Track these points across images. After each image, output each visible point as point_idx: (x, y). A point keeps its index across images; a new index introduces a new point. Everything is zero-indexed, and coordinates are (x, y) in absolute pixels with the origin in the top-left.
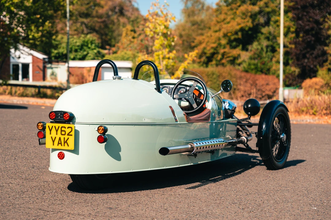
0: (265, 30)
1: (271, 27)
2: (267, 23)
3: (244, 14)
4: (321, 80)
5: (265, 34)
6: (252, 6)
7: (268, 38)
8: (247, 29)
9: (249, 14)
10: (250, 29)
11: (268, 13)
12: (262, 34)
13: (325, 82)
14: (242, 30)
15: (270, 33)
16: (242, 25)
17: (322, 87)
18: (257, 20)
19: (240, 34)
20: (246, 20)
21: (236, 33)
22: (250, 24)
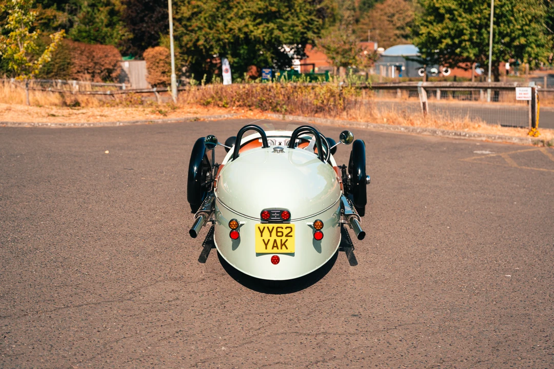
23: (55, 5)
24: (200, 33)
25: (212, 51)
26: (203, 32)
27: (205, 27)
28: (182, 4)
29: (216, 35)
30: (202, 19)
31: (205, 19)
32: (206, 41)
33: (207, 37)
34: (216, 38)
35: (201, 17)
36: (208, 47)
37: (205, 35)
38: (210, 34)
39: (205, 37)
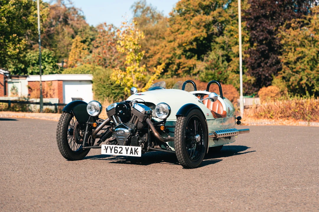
0: (219, 40)
1: (225, 37)
2: (221, 33)
3: (198, 24)
4: (276, 88)
5: (220, 43)
6: (205, 16)
7: (223, 48)
8: (201, 39)
9: (204, 24)
10: (204, 39)
11: (222, 22)
12: (217, 43)
13: (280, 90)
14: (196, 40)
15: (224, 43)
16: (197, 35)
17: (277, 94)
18: (211, 30)
19: (195, 43)
20: (200, 30)
21: (191, 43)
22: (204, 34)
23: (196, 56)
24: (303, 74)
25: (314, 89)
26: (306, 73)
27: (307, 68)
28: (290, 51)
29: (317, 75)
30: (305, 62)
31: (308, 62)
32: (307, 80)
33: (309, 77)
34: (317, 78)
35: (305, 61)
36: (310, 85)
37: (308, 75)
38: (311, 74)
39: (307, 77)
